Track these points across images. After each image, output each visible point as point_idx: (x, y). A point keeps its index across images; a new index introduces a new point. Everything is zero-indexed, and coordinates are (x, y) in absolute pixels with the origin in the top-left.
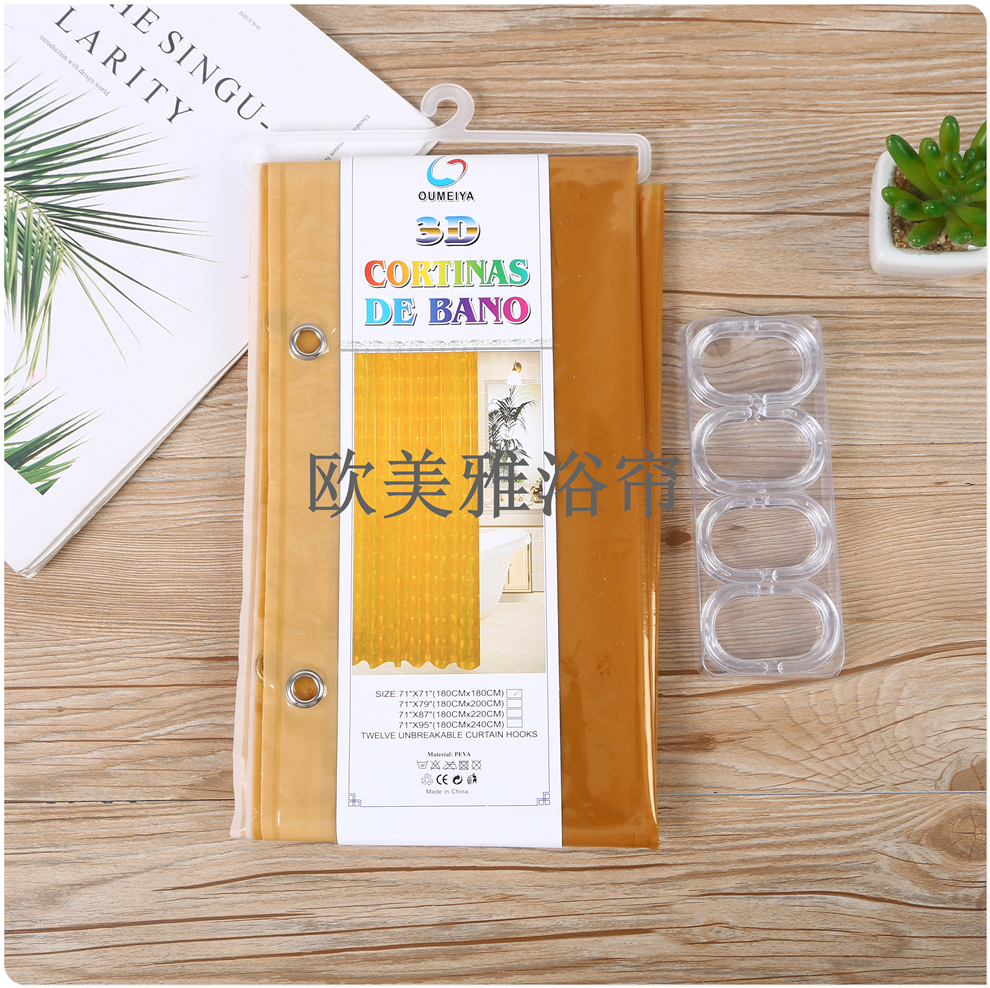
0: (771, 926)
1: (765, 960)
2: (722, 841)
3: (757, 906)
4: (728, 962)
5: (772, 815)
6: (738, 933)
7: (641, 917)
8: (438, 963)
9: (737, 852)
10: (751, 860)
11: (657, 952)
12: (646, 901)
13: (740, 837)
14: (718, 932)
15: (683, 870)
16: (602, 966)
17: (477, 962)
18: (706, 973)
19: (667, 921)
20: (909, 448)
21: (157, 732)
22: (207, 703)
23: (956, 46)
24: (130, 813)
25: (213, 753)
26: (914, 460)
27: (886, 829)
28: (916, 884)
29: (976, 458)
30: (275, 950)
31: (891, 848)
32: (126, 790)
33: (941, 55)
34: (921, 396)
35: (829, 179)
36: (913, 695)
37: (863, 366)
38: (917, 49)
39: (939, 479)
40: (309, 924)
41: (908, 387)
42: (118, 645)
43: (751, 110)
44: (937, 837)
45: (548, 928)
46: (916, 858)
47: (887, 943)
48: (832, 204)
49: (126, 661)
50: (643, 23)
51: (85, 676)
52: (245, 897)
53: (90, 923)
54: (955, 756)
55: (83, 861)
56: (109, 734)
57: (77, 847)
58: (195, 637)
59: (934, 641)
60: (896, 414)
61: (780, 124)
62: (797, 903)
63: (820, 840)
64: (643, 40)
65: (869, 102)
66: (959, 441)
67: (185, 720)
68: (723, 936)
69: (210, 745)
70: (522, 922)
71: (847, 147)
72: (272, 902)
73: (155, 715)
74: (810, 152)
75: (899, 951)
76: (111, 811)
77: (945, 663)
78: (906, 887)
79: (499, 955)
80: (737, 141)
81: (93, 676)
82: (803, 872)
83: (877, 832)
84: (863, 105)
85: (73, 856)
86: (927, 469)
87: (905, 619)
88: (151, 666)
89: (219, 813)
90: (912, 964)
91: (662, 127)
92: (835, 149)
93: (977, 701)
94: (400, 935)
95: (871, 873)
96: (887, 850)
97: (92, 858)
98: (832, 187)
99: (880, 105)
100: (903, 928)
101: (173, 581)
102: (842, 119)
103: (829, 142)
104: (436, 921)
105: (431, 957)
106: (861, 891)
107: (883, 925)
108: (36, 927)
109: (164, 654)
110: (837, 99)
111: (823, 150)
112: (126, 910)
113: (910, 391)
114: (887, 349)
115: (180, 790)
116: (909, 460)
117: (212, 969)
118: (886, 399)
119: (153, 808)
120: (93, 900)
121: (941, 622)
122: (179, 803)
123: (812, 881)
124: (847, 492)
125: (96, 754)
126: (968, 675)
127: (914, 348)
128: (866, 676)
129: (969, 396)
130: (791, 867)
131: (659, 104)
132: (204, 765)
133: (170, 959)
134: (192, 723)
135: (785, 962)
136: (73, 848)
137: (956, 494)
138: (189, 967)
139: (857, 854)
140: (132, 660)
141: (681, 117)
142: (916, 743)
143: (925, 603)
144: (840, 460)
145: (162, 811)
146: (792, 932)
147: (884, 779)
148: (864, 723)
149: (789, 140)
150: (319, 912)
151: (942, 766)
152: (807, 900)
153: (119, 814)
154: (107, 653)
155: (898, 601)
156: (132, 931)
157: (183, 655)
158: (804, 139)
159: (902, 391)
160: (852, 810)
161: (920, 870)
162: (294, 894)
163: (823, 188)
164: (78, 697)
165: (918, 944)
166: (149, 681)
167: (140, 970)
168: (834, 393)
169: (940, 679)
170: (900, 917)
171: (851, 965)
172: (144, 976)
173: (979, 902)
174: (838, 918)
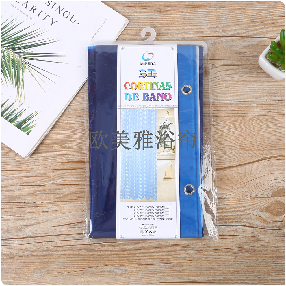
0: (222, 235)
1: (220, 244)
4: (210, 245)
5: (222, 204)
8: (129, 246)
16: (175, 247)
17: (140, 246)
18: (204, 248)
20: (260, 102)
21: (49, 183)
22: (63, 175)
24: (41, 205)
25: (65, 189)
26: (261, 105)
27: (254, 207)
28: (262, 222)
29: (279, 105)
31: (255, 213)
32: (40, 199)
34: (263, 88)
35: (237, 27)
36: (261, 171)
37: (247, 79)
39: (268, 111)
41: (259, 85)
42: (38, 158)
43: (215, 8)
44: (268, 210)
46: (262, 215)
47: (254, 239)
48: (238, 34)
49: (40, 163)
51: (28, 167)
52: (74, 229)
53: (30, 236)
54: (273, 187)
55: (28, 219)
56: (35, 183)
58: (60, 156)
59: (267, 156)
60: (256, 93)
61: (224, 11)
62: (229, 228)
63: (235, 211)
65: (249, 5)
66: (274, 100)
67: (57, 179)
69: (64, 186)
71: (242, 18)
73: (48, 178)
74: (232, 19)
75: (257, 241)
76: (36, 205)
77: (270, 162)
78: (259, 223)
79: (146, 244)
80: (212, 16)
81: (31, 167)
82: (231, 220)
83: (251, 208)
84: (247, 6)
85: (25, 217)
86: (265, 108)
87: (259, 150)
88: (47, 164)
89: (66, 205)
90: (261, 245)
91: (191, 12)
92: (239, 18)
93: (279, 172)
95: (249, 220)
96: (253, 213)
97: (31, 218)
98: (238, 29)
99: (252, 6)
100: (258, 235)
101: (53, 141)
102: (241, 10)
103: (238, 17)
105: (127, 244)
106: (247, 225)
107: (253, 234)
108: (15, 237)
109: (51, 161)
110: (240, 4)
111: (236, 19)
112: (41, 233)
113: (260, 86)
114: (254, 74)
115: (55, 199)
116: (260, 105)
117: (65, 249)
118: (254, 89)
119: (48, 204)
120: (31, 230)
121: (269, 151)
122: (55, 203)
123: (233, 222)
124: (243, 115)
125: (32, 189)
126: (276, 165)
127: (261, 74)
128: (248, 166)
129: (276, 87)
130: (227, 218)
131: (190, 6)
132: (62, 192)
133: (53, 246)
134: (59, 180)
135: (225, 244)
136: (25, 215)
137: (273, 115)
138: (58, 248)
139: (246, 214)
140: (41, 163)
141: (196, 9)
142: (262, 184)
143: (264, 145)
144: (241, 106)
145: (50, 205)
146: (228, 236)
147: (253, 194)
148: (248, 178)
149: (226, 16)
151: (269, 190)
152: (232, 227)
153: (38, 206)
154: (34, 161)
155: (257, 145)
156: (42, 238)
157: (56, 161)
158: (230, 16)
159: (258, 86)
160: (244, 202)
161: (263, 219)
163: (236, 30)
164: (26, 173)
165: (262, 239)
166: (46, 169)
167: (45, 249)
168: (239, 87)
169: (268, 166)
170: (258, 232)
171: (244, 245)
172: (46, 251)
173: (279, 227)
174: (240, 232)
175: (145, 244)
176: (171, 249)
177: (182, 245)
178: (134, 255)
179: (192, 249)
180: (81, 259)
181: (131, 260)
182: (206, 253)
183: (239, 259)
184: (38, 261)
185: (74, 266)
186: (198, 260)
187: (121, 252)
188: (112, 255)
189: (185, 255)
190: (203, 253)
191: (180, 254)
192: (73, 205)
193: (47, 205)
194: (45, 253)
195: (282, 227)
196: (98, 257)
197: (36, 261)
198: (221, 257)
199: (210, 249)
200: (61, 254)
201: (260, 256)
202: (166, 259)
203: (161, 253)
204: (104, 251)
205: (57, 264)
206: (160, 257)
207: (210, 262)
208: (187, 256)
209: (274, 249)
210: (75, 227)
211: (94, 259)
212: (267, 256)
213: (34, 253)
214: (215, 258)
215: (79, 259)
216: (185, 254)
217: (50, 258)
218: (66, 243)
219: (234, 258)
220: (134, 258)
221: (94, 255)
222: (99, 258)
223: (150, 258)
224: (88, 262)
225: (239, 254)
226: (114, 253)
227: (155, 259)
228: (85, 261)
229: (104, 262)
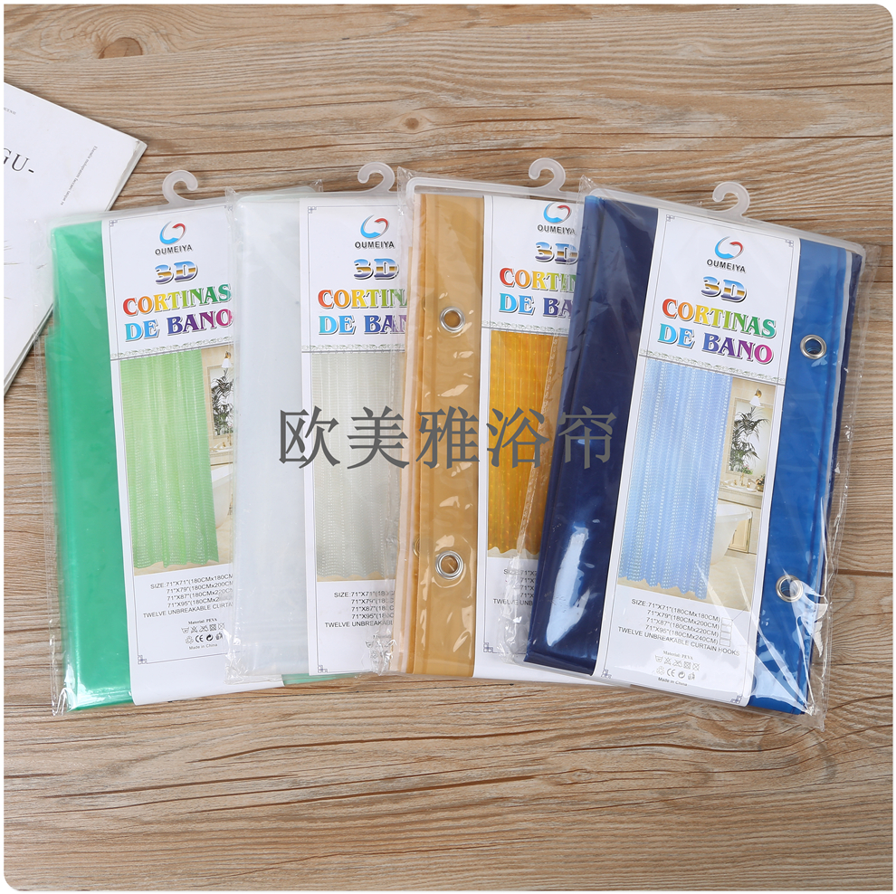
0: (616, 770)
1: (613, 794)
2: (579, 712)
3: (606, 756)
4: (587, 796)
6: (593, 776)
7: (525, 768)
8: (385, 806)
9: (591, 720)
10: (601, 725)
11: (538, 792)
12: (528, 757)
13: (592, 709)
14: (579, 776)
15: (553, 734)
16: (499, 803)
17: (412, 804)
18: (572, 805)
19: (544, 769)
23: (716, 159)
24: (168, 709)
28: (715, 735)
30: (271, 800)
31: (697, 711)
33: (707, 165)
38: (690, 162)
40: (294, 782)
45: (461, 779)
46: (715, 717)
47: (697, 777)
50: (503, 152)
52: (249, 765)
53: (144, 786)
55: (137, 743)
57: (133, 734)
62: (634, 752)
63: (648, 708)
64: (503, 163)
68: (583, 779)
70: (442, 775)
72: (268, 767)
75: (706, 782)
76: (156, 708)
78: (709, 737)
79: (427, 798)
82: (637, 731)
85: (131, 740)
89: (229, 707)
90: (715, 791)
94: (358, 787)
95: (684, 730)
96: (694, 713)
97: (143, 742)
100: (708, 767)
104: (382, 776)
105: (380, 802)
106: (678, 742)
107: (693, 765)
108: (107, 790)
112: (168, 776)
117: (229, 816)
119: (184, 706)
120: (146, 770)
122: (201, 702)
123: (643, 737)
130: (628, 728)
133: (199, 809)
135: (626, 794)
136: (130, 735)
138: (213, 815)
139: (674, 717)
145: (190, 707)
146: (631, 773)
150: (300, 774)
152: (640, 751)
153: (161, 710)
156: (172, 791)
161: (718, 726)
162: (283, 762)
165: (718, 777)
167: (180, 817)
170: (705, 759)
171: (672, 794)
172: (181, 821)
173: (760, 746)
174: (663, 762)
175: (424, 799)
176: (491, 809)
177: (518, 798)
178: (398, 828)
179: (543, 809)
180: (269, 840)
181: (391, 839)
182: (579, 818)
183: (661, 830)
184: (164, 846)
185: (250, 857)
186: (560, 836)
187: (367, 821)
188: (343, 828)
189: (525, 825)
190: (570, 817)
191: (514, 822)
192: (244, 706)
193: (183, 708)
194: (180, 827)
195: (766, 746)
196: (310, 833)
197: (160, 847)
198: (617, 826)
199: (587, 806)
200: (219, 828)
201: (715, 820)
202: (479, 836)
203: (465, 821)
204: (325, 819)
205: (210, 853)
206: (462, 831)
207: (588, 839)
208: (530, 825)
209: (749, 801)
210: (251, 760)
211: (300, 840)
212: (732, 818)
213: (155, 828)
214: (601, 829)
215: (264, 840)
216: (525, 821)
217: (192, 840)
218: (230, 801)
219: (649, 826)
220: (399, 836)
221: (301, 829)
222: (311, 837)
223: (439, 833)
224: (285, 846)
225: (662, 818)
226: (348, 824)
227: (452, 836)
228: (278, 846)
229: (326, 847)
